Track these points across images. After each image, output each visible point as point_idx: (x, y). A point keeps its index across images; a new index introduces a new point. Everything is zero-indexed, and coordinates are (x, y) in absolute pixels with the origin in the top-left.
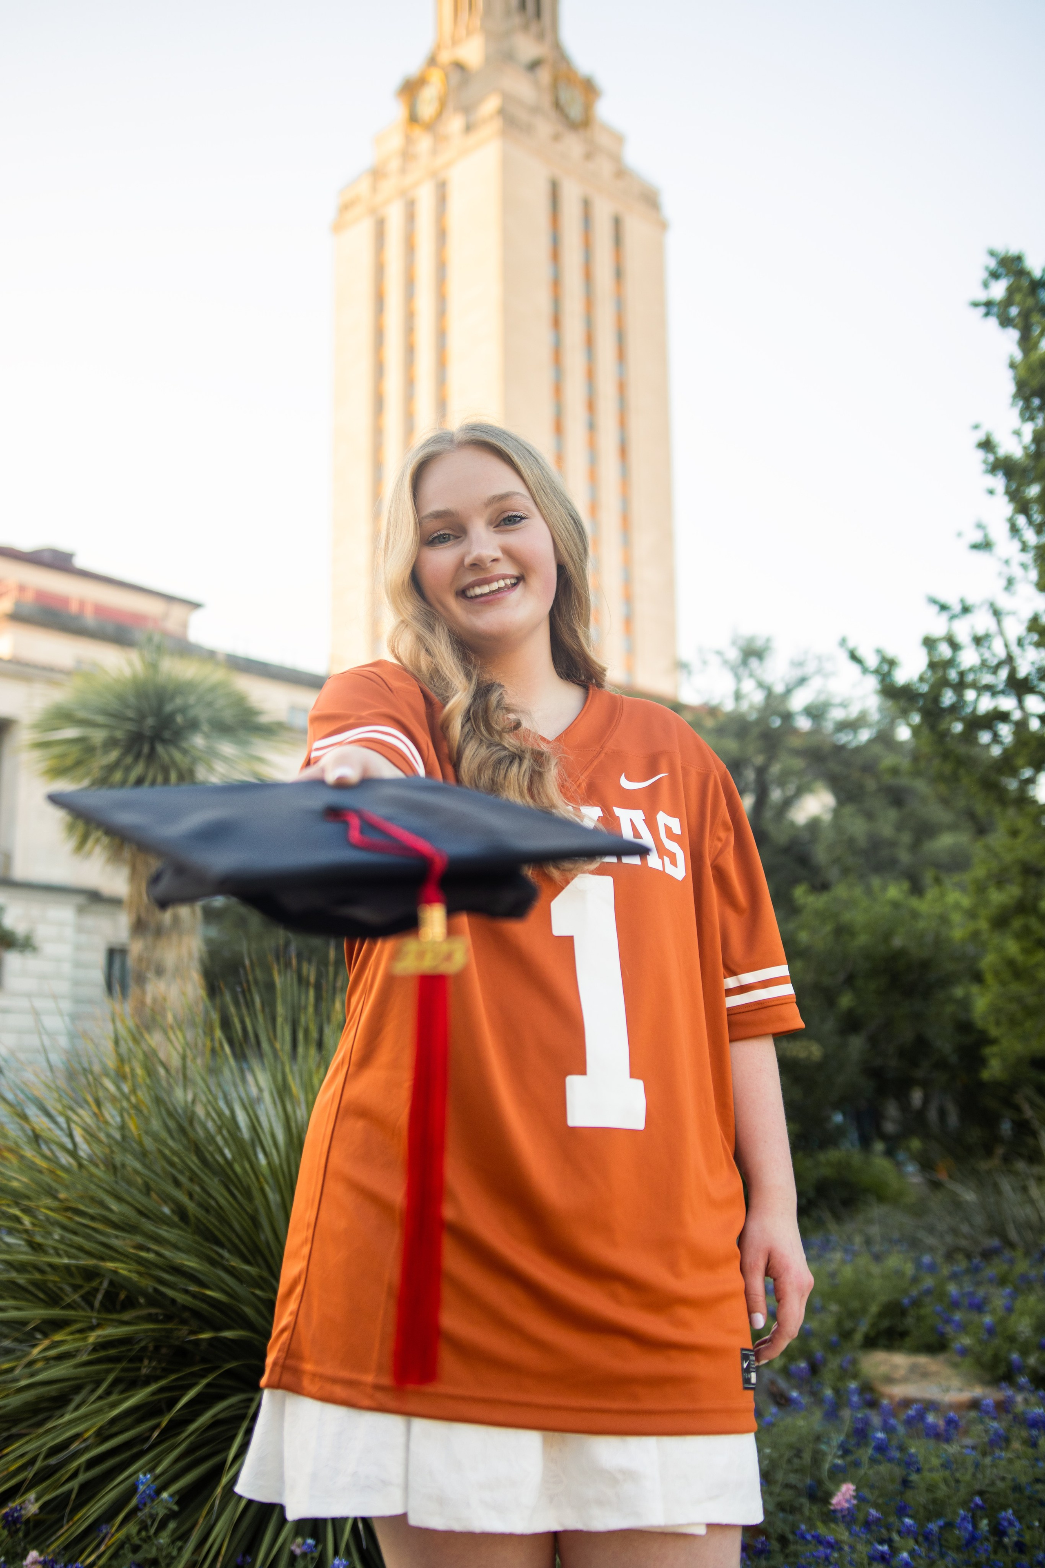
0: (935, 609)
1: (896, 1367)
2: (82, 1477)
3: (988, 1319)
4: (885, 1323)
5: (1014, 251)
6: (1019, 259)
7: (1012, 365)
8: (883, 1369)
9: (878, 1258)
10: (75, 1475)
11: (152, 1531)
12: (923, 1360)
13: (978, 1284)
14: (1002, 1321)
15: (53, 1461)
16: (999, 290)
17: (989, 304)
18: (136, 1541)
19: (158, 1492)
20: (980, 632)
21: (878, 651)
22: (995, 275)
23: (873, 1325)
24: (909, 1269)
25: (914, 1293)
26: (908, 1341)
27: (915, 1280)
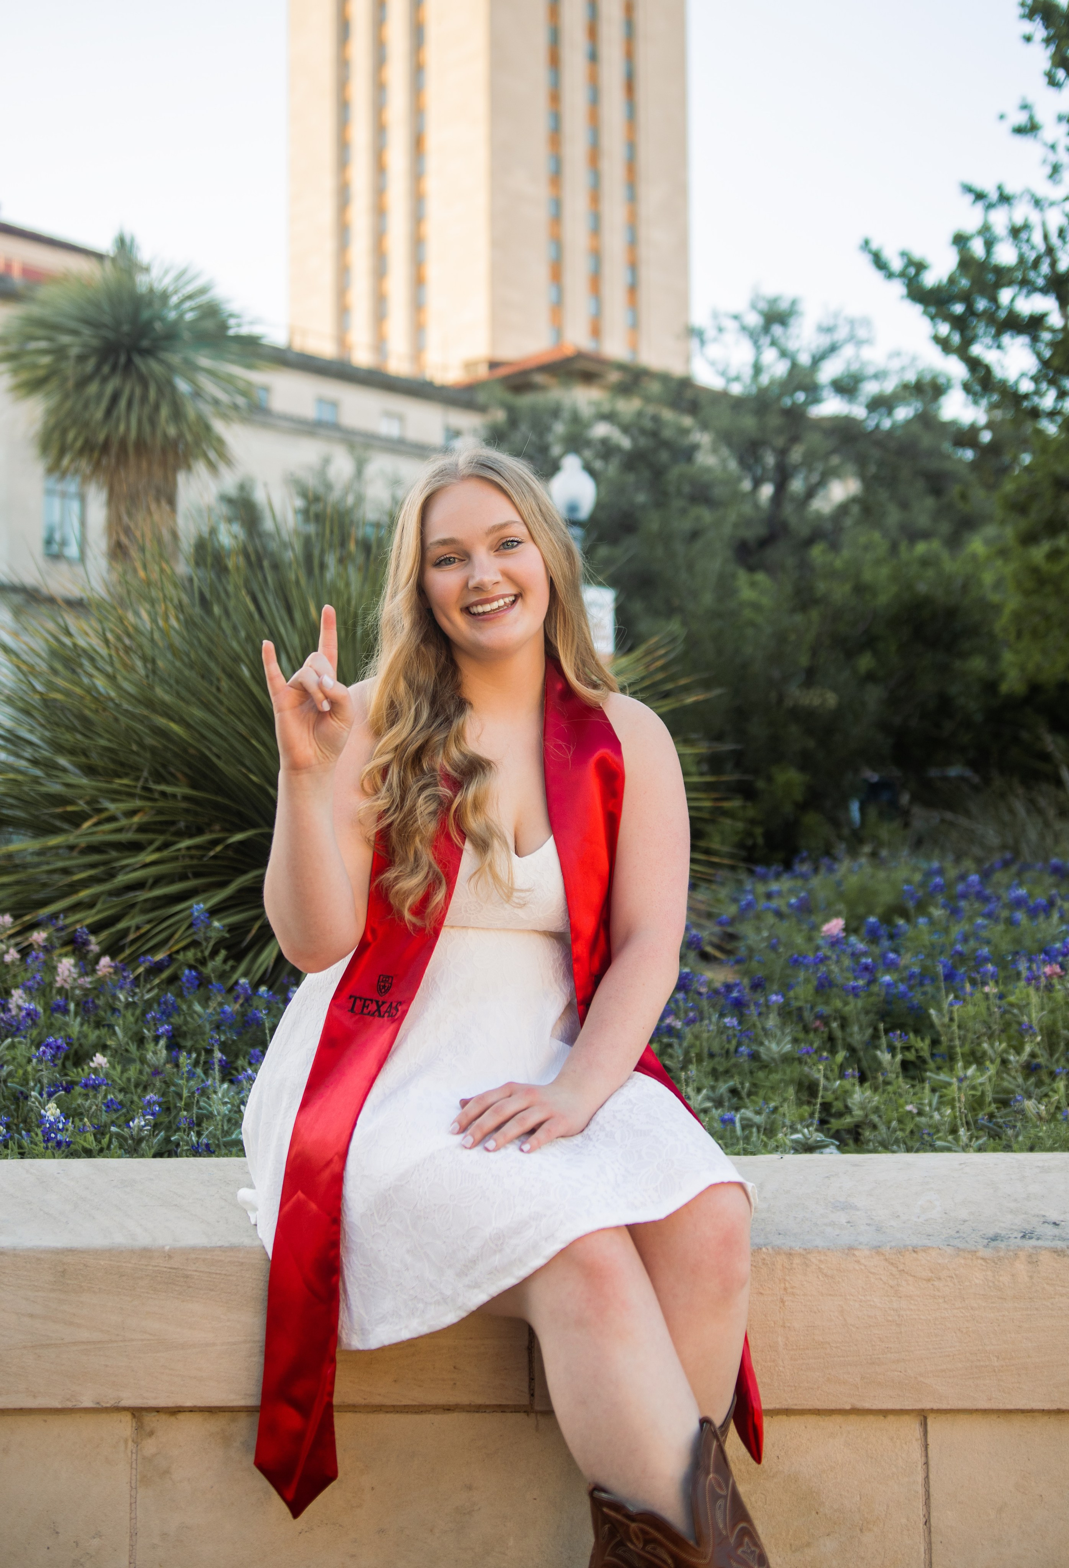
0: (970, 198)
11: (207, 954)
18: (193, 961)
19: (211, 920)
20: (1019, 221)
21: (904, 254)
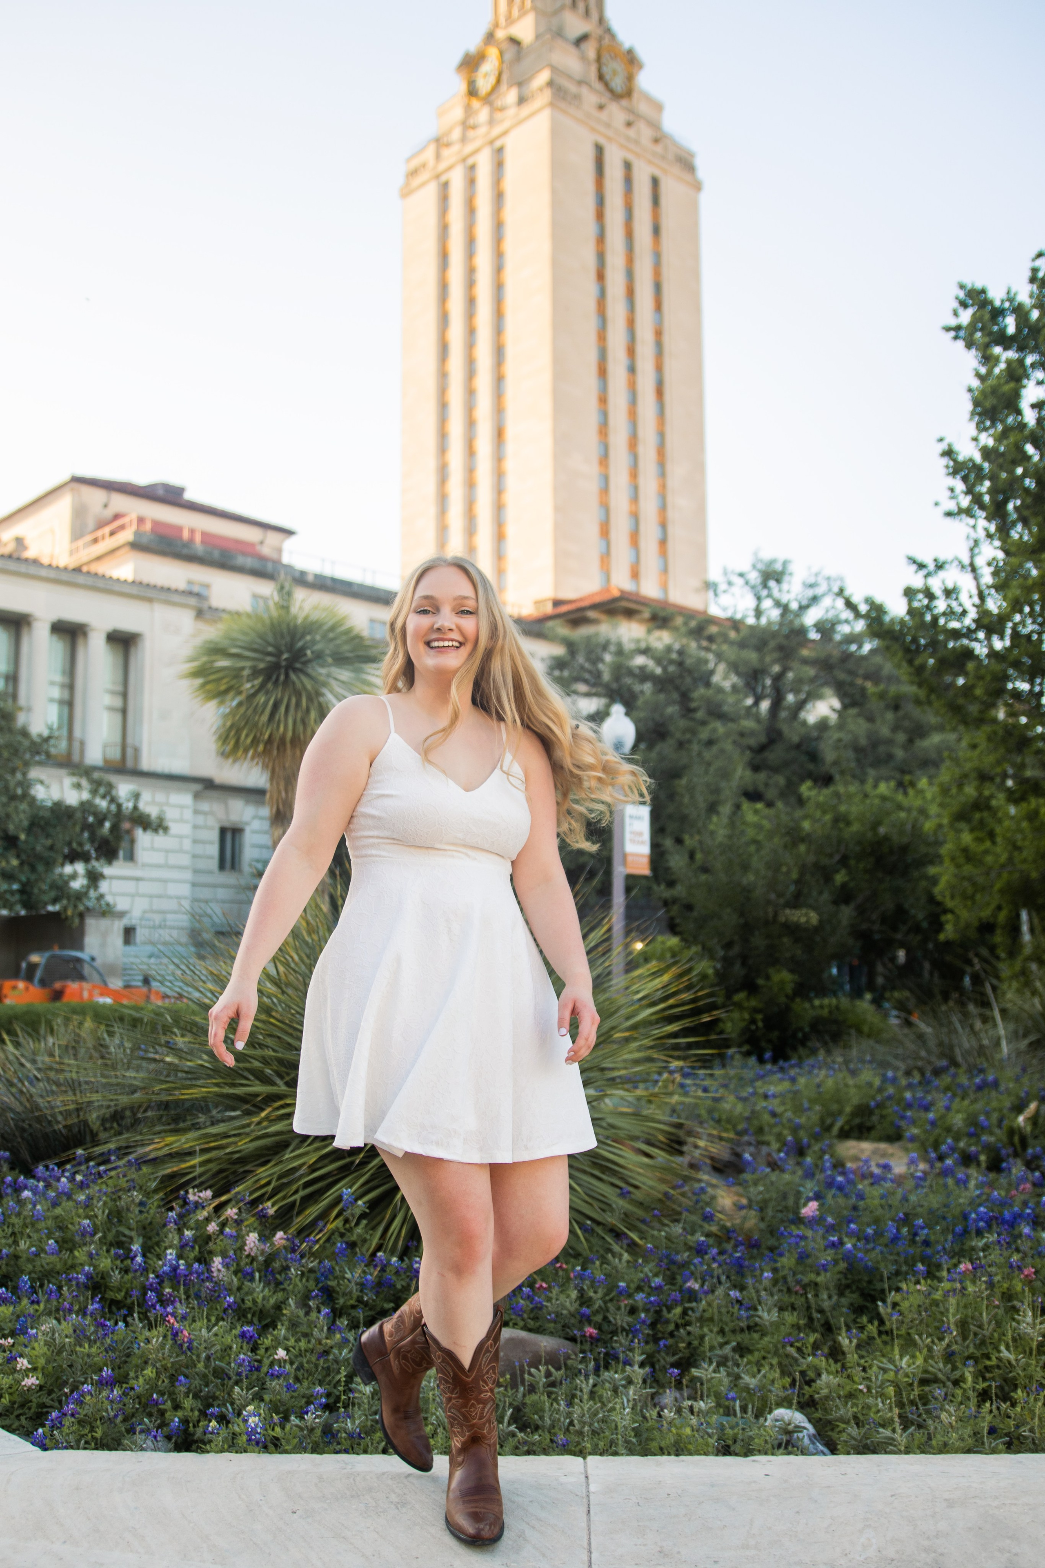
0: (914, 567)
1: (862, 1151)
2: (302, 1193)
3: (931, 1115)
4: (857, 1121)
5: (979, 285)
6: (983, 291)
7: (970, 390)
8: (852, 1152)
9: (854, 1073)
10: (296, 1192)
11: (353, 1224)
12: (883, 1146)
13: (928, 1092)
14: (943, 1117)
15: (285, 1180)
16: (966, 317)
17: (958, 328)
18: (342, 1230)
19: (356, 1200)
20: (951, 584)
21: (868, 599)
22: (964, 305)
23: (847, 1122)
24: (877, 1082)
25: (879, 1098)
26: (873, 1133)
27: (880, 1090)
